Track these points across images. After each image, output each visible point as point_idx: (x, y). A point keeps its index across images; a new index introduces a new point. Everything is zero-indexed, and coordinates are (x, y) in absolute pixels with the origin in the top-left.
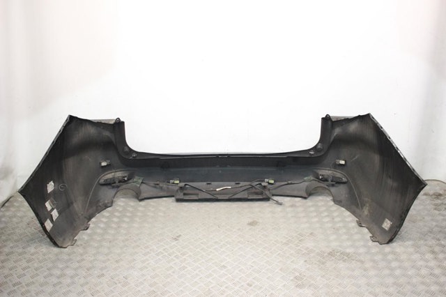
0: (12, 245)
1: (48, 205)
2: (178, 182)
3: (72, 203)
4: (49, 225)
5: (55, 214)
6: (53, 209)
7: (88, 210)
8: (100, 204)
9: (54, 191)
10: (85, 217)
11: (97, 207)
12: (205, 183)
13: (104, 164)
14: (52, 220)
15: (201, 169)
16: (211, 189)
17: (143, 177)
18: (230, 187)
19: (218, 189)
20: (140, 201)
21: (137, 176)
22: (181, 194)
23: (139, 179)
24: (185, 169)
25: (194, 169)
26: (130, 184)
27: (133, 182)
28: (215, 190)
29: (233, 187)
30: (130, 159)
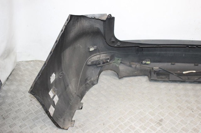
0: (20, 124)
1: (51, 94)
2: (149, 63)
3: (68, 86)
4: (52, 110)
5: (56, 99)
6: (54, 96)
7: (79, 89)
8: (88, 82)
9: (55, 81)
10: (78, 96)
11: (86, 85)
12: (170, 64)
13: (92, 49)
14: (54, 106)
15: (168, 53)
16: (179, 72)
17: (121, 58)
18: (195, 71)
19: (184, 73)
20: (120, 78)
21: (117, 57)
22: (155, 75)
23: (118, 60)
24: (155, 53)
25: (163, 53)
26: (111, 64)
27: (113, 63)
28: (181, 72)
29: (197, 71)
30: (115, 47)
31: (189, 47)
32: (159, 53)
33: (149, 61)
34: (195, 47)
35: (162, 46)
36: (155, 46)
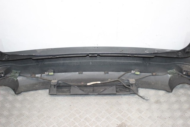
12: (77, 73)
15: (73, 61)
16: (83, 83)
17: (20, 70)
18: (99, 82)
19: (88, 84)
20: (17, 94)
21: (14, 70)
22: (55, 89)
23: (16, 72)
24: (58, 62)
25: (67, 62)
26: (8, 78)
27: (10, 76)
28: (85, 84)
29: (102, 82)
30: (3, 61)
31: (90, 57)
32: (63, 62)
33: (52, 72)
34: (96, 55)
35: (58, 57)
36: (50, 57)
